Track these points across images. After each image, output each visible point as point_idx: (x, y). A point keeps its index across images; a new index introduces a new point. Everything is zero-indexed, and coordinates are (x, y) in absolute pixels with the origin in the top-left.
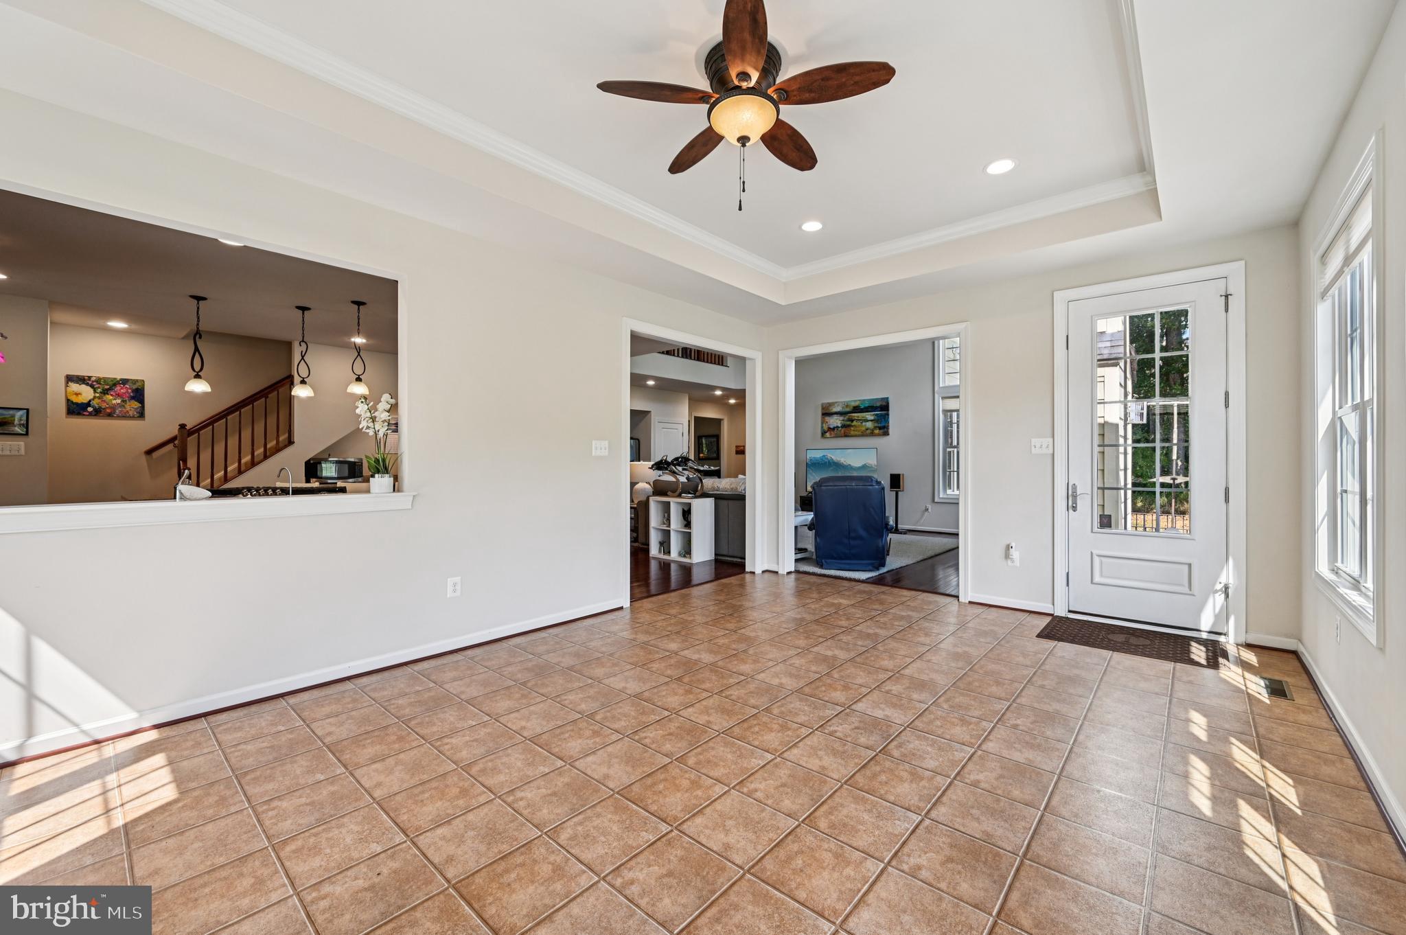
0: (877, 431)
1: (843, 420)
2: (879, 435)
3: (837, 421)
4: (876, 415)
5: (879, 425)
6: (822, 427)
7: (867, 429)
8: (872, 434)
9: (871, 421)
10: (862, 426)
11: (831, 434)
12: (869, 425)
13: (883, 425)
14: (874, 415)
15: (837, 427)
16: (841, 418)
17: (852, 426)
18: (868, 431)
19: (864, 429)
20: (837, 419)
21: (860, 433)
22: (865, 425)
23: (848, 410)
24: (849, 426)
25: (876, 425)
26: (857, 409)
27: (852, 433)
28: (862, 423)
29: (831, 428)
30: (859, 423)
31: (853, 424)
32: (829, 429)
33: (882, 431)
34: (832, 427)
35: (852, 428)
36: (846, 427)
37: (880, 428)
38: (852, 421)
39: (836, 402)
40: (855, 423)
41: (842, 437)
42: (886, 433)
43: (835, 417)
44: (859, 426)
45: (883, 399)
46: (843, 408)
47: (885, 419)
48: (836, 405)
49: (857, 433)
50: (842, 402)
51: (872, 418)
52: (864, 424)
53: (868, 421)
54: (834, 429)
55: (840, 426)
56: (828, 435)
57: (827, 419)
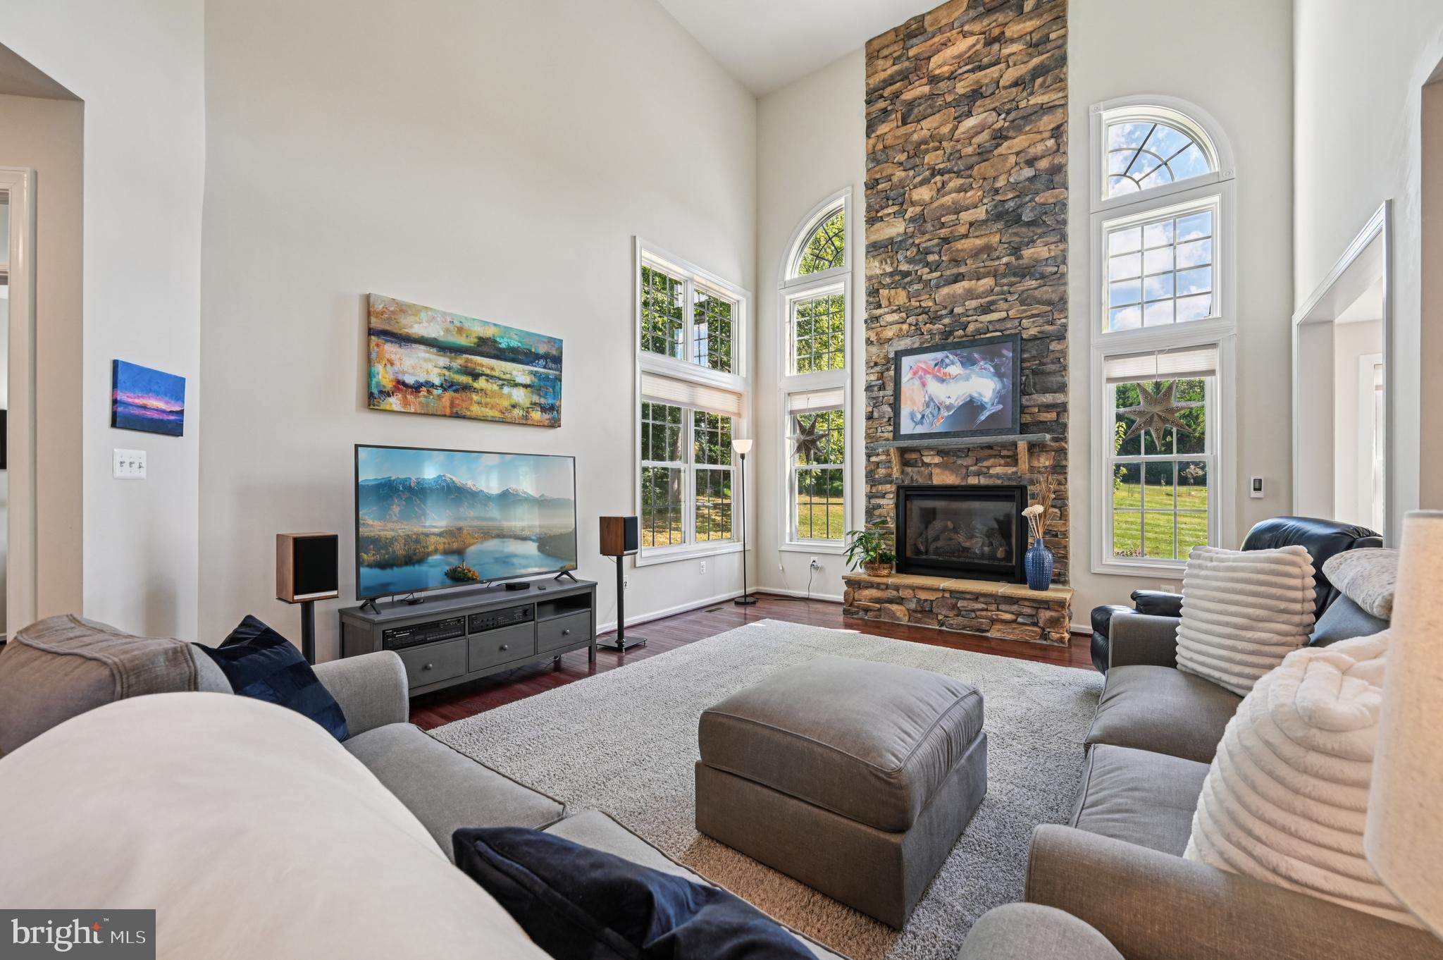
0: (536, 415)
1: (449, 368)
2: (540, 425)
3: (430, 366)
4: (535, 374)
5: (543, 401)
6: (369, 375)
7: (514, 406)
8: (525, 422)
9: (526, 386)
10: (502, 396)
11: (405, 402)
12: (520, 396)
13: (550, 401)
14: (531, 373)
15: (430, 385)
16: (443, 361)
17: (476, 391)
18: (517, 412)
19: (506, 403)
20: (426, 360)
21: (497, 414)
22: (510, 395)
23: (462, 341)
24: (466, 388)
25: (536, 399)
26: (486, 347)
27: (476, 410)
28: (501, 386)
29: (404, 384)
30: (495, 387)
31: (476, 385)
32: (400, 385)
33: (547, 416)
34: (410, 380)
35: (475, 397)
36: (456, 391)
37: (544, 409)
38: (476, 376)
39: (426, 308)
40: (481, 383)
41: (444, 416)
42: (555, 424)
43: (421, 352)
44: (494, 393)
45: (551, 340)
46: (447, 331)
47: (554, 388)
48: (423, 315)
49: (490, 413)
50: (444, 314)
51: (526, 379)
52: (506, 390)
53: (516, 385)
54: (416, 388)
55: (437, 381)
56: (394, 402)
57: (390, 349)
